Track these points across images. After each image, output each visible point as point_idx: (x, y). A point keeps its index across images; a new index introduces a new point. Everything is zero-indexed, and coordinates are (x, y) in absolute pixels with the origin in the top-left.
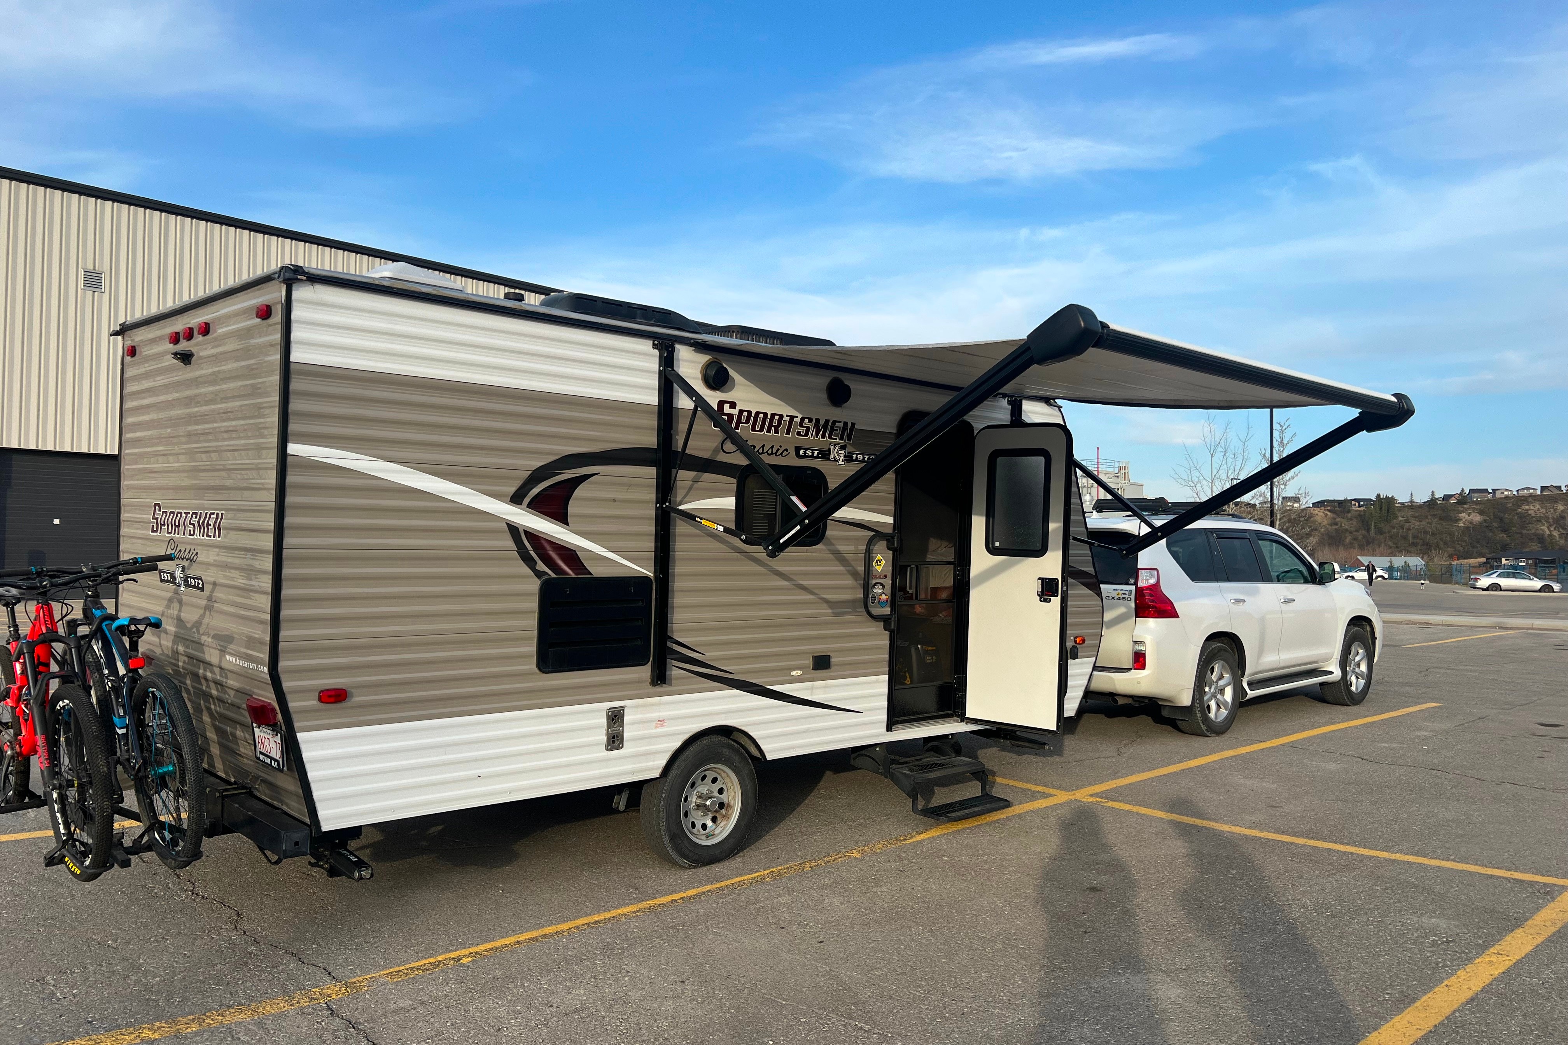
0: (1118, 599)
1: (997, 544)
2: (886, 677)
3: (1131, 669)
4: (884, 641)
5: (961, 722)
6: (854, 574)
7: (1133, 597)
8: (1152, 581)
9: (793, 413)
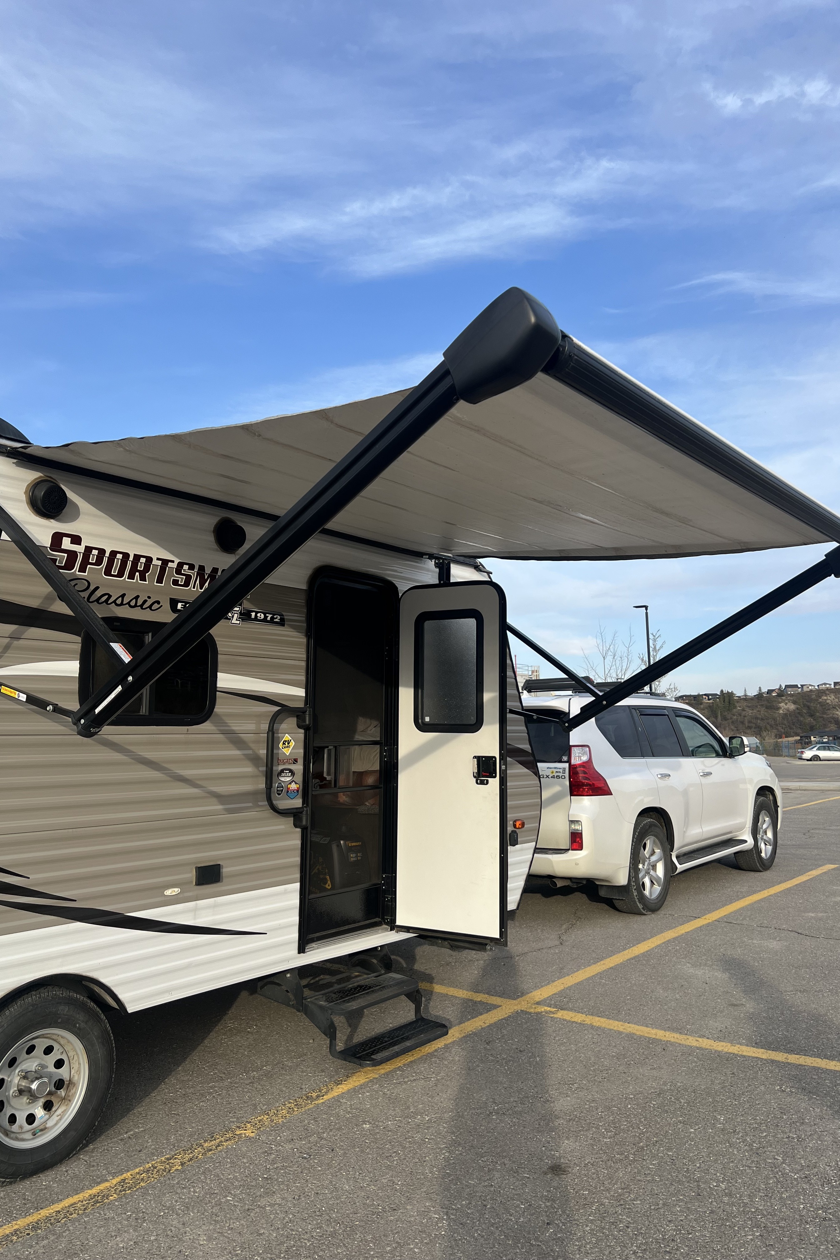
0: (553, 777)
1: (427, 719)
2: (297, 885)
3: (569, 850)
4: (294, 840)
5: (391, 930)
6: (254, 759)
7: (567, 775)
8: (585, 758)
9: (167, 556)
